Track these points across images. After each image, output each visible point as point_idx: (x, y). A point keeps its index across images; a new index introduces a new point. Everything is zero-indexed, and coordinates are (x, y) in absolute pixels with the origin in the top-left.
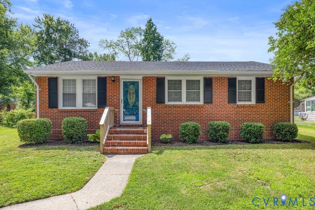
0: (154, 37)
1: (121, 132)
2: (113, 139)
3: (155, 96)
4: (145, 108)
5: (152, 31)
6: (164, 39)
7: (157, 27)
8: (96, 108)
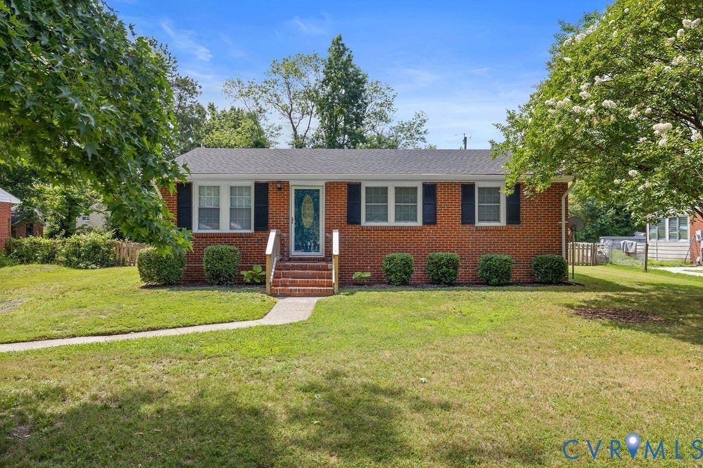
0: (347, 75)
1: (294, 268)
2: (283, 277)
3: (344, 212)
4: (329, 231)
5: (342, 63)
6: (369, 80)
7: (352, 54)
8: (252, 231)
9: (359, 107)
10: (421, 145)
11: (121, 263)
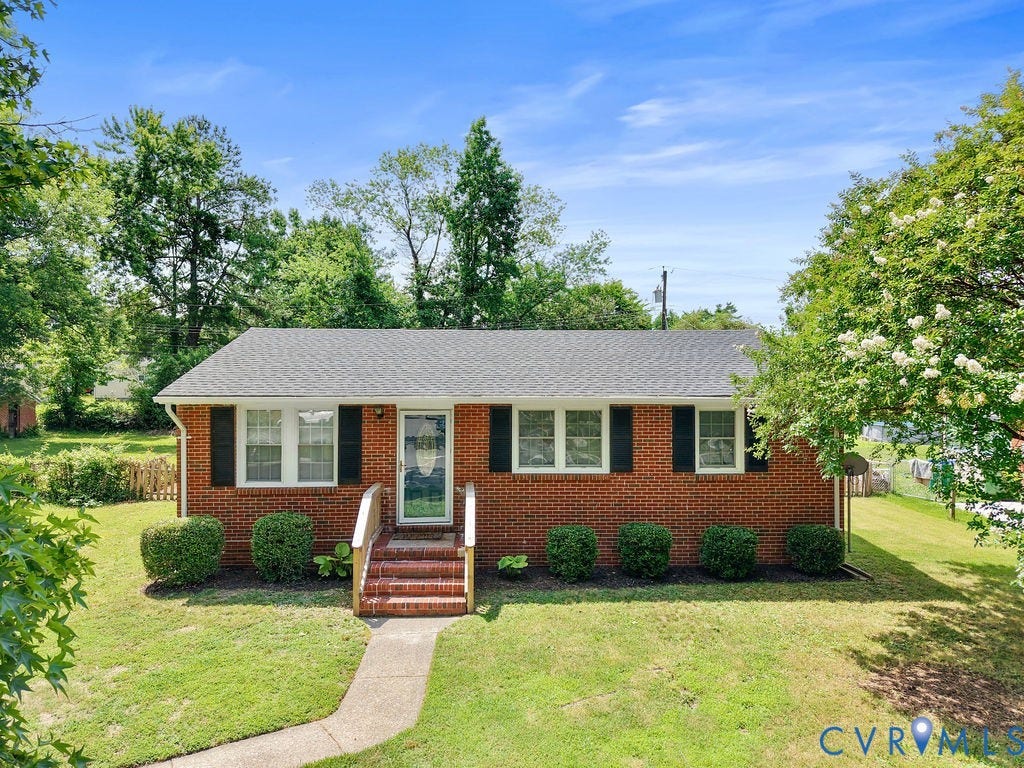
0: (492, 177)
3: (485, 453)
4: (460, 483)
5: (485, 159)
6: (524, 185)
7: (501, 146)
8: (334, 483)
9: (510, 224)
10: (601, 280)
11: (138, 494)
